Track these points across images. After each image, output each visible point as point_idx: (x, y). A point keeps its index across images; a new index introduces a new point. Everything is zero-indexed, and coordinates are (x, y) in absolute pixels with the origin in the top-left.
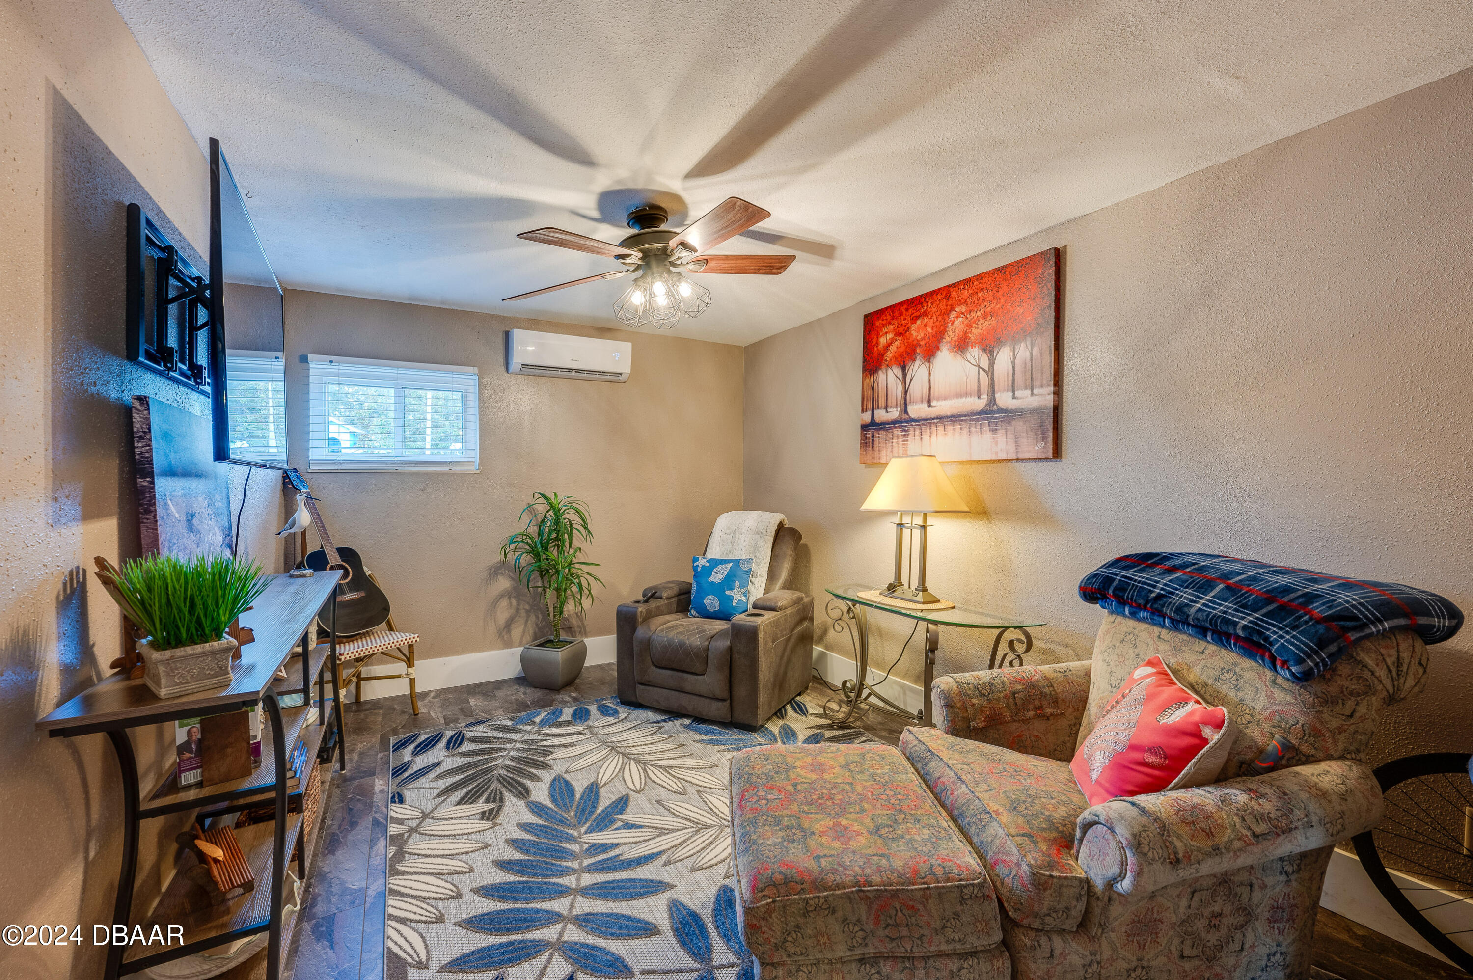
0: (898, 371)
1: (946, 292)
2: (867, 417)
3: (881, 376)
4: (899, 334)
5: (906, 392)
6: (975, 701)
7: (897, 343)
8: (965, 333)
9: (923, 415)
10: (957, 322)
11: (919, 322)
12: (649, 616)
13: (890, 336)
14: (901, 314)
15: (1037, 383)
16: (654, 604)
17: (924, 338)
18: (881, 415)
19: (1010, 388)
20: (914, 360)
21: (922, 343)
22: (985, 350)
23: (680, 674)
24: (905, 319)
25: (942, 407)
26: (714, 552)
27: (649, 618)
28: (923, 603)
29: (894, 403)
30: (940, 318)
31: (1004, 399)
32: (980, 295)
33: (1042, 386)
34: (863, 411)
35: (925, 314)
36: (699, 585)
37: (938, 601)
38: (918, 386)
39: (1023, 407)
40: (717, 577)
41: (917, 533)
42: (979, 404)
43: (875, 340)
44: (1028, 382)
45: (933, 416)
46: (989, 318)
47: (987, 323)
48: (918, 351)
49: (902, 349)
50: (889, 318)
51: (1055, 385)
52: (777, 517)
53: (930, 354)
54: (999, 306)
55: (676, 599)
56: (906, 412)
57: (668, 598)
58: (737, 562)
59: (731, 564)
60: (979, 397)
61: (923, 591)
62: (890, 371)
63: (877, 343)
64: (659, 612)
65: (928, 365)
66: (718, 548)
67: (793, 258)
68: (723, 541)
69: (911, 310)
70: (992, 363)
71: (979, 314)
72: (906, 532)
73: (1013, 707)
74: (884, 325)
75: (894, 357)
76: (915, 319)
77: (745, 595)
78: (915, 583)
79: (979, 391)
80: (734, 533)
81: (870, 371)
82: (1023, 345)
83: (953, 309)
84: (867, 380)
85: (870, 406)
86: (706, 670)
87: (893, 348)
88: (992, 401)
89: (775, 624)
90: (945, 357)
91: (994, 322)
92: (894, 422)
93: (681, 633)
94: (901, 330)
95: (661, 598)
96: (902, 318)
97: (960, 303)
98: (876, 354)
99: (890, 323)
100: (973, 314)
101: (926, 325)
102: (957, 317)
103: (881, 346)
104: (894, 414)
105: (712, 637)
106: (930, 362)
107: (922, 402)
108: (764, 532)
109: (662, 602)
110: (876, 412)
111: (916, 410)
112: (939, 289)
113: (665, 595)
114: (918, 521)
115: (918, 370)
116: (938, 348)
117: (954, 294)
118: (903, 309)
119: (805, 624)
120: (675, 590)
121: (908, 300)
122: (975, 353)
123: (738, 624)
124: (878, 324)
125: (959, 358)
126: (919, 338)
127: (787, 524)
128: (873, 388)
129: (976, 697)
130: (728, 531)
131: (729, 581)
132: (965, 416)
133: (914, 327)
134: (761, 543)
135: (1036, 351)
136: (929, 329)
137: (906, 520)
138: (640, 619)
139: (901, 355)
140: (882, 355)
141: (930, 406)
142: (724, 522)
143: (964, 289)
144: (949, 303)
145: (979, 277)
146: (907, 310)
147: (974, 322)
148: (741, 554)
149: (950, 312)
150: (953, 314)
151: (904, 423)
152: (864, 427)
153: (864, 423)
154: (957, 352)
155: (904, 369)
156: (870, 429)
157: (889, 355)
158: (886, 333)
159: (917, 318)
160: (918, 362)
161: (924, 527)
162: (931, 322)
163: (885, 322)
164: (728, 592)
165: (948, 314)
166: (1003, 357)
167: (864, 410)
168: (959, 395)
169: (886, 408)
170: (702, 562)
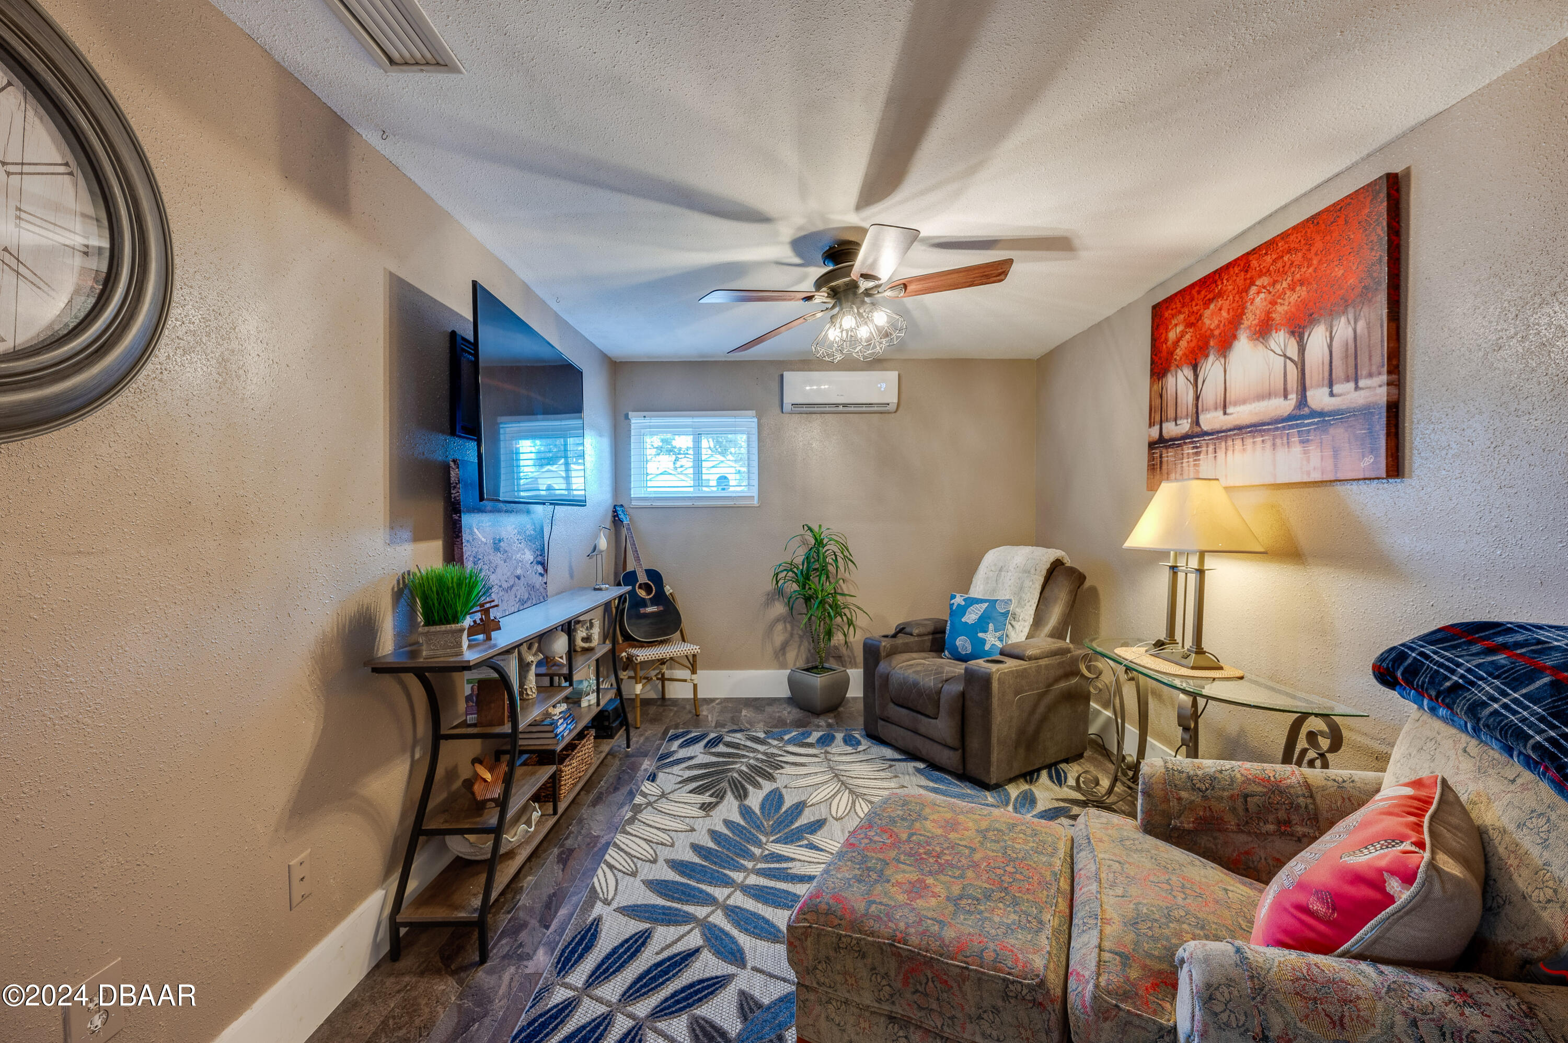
0: (1188, 372)
1: (1243, 263)
2: (1155, 433)
3: (1170, 380)
4: (1190, 325)
5: (1197, 398)
6: (1184, 794)
7: (1188, 337)
8: (1268, 313)
9: (1217, 426)
10: (1258, 300)
11: (1212, 306)
12: (893, 652)
13: (1179, 329)
14: (1192, 299)
15: (1363, 372)
16: (901, 640)
17: (1218, 326)
18: (1171, 429)
19: (1326, 382)
20: (1207, 356)
21: (1217, 332)
22: (1293, 333)
23: (915, 714)
24: (1196, 305)
25: (1241, 414)
26: (978, 589)
27: (895, 653)
28: (1193, 668)
29: (1184, 413)
30: (1237, 298)
31: (1319, 398)
32: (1286, 258)
33: (1370, 375)
34: (1150, 426)
35: (1220, 295)
36: (952, 624)
37: (1221, 668)
38: (1211, 391)
39: (1344, 407)
40: (971, 617)
41: (1192, 578)
42: (1285, 406)
43: (1163, 336)
44: (1351, 371)
45: (1229, 426)
46: (1298, 288)
47: (1295, 296)
48: (1212, 343)
49: (1193, 344)
50: (1179, 305)
51: (1389, 372)
52: (1052, 554)
53: (1225, 345)
54: (1311, 270)
55: (930, 637)
56: (1197, 423)
57: (919, 635)
58: (993, 603)
59: (986, 604)
60: (1286, 397)
61: (1196, 653)
62: (1180, 373)
63: (1166, 340)
64: (907, 649)
65: (1222, 361)
66: (982, 587)
67: (1010, 262)
68: (988, 578)
69: (1203, 293)
70: (1302, 350)
71: (1285, 285)
72: (1181, 576)
73: (1241, 812)
74: (1173, 316)
75: (1185, 354)
76: (1207, 304)
77: (1000, 639)
78: (1189, 643)
79: (1285, 390)
80: (1001, 570)
81: (1159, 374)
82: (1343, 320)
83: (1252, 283)
84: (1155, 387)
85: (1158, 418)
86: (938, 714)
87: (1183, 344)
88: (1302, 401)
89: (1020, 674)
90: (1243, 346)
91: (1304, 294)
92: (1185, 437)
93: (917, 672)
94: (1193, 319)
95: (911, 635)
96: (1194, 303)
97: (1261, 274)
98: (1164, 354)
99: (1180, 312)
100: (1278, 286)
101: (1220, 309)
102: (1258, 293)
103: (1170, 343)
104: (1185, 426)
105: (946, 681)
106: (1225, 357)
107: (1216, 409)
108: (1033, 571)
109: (912, 639)
110: (1164, 425)
111: (1211, 420)
112: (1236, 260)
113: (916, 632)
114: (1194, 563)
115: (1212, 368)
116: (1235, 337)
117: (1254, 263)
118: (1194, 292)
119: (1074, 681)
120: (930, 628)
121: (1200, 280)
122: (1280, 339)
123: (972, 669)
124: (1166, 315)
125: (1261, 347)
126: (1212, 327)
127: (1068, 562)
128: (1161, 396)
129: (1184, 789)
130: (993, 569)
131: (982, 623)
132: (1268, 424)
133: (1207, 313)
134: (1027, 583)
135: (1361, 325)
136: (1224, 314)
137: (1181, 563)
138: (883, 654)
139: (1192, 351)
140: (1171, 353)
141: (1225, 413)
142: (991, 558)
143: (1266, 254)
144: (1248, 276)
145: (1284, 236)
146: (1199, 292)
147: (1279, 297)
148: (1003, 594)
149: (1249, 287)
150: (1254, 289)
151: (1196, 436)
152: (1152, 445)
153: (1151, 440)
154: (1257, 339)
155: (1195, 368)
156: (1159, 444)
157: (1179, 352)
158: (1176, 325)
159: (1211, 301)
160: (1211, 358)
161: (1201, 572)
162: (1226, 307)
163: (1174, 311)
164: (980, 635)
165: (1246, 290)
166: (1317, 338)
167: (1151, 424)
168: (1261, 397)
169: (1176, 420)
170: (959, 600)
